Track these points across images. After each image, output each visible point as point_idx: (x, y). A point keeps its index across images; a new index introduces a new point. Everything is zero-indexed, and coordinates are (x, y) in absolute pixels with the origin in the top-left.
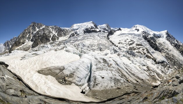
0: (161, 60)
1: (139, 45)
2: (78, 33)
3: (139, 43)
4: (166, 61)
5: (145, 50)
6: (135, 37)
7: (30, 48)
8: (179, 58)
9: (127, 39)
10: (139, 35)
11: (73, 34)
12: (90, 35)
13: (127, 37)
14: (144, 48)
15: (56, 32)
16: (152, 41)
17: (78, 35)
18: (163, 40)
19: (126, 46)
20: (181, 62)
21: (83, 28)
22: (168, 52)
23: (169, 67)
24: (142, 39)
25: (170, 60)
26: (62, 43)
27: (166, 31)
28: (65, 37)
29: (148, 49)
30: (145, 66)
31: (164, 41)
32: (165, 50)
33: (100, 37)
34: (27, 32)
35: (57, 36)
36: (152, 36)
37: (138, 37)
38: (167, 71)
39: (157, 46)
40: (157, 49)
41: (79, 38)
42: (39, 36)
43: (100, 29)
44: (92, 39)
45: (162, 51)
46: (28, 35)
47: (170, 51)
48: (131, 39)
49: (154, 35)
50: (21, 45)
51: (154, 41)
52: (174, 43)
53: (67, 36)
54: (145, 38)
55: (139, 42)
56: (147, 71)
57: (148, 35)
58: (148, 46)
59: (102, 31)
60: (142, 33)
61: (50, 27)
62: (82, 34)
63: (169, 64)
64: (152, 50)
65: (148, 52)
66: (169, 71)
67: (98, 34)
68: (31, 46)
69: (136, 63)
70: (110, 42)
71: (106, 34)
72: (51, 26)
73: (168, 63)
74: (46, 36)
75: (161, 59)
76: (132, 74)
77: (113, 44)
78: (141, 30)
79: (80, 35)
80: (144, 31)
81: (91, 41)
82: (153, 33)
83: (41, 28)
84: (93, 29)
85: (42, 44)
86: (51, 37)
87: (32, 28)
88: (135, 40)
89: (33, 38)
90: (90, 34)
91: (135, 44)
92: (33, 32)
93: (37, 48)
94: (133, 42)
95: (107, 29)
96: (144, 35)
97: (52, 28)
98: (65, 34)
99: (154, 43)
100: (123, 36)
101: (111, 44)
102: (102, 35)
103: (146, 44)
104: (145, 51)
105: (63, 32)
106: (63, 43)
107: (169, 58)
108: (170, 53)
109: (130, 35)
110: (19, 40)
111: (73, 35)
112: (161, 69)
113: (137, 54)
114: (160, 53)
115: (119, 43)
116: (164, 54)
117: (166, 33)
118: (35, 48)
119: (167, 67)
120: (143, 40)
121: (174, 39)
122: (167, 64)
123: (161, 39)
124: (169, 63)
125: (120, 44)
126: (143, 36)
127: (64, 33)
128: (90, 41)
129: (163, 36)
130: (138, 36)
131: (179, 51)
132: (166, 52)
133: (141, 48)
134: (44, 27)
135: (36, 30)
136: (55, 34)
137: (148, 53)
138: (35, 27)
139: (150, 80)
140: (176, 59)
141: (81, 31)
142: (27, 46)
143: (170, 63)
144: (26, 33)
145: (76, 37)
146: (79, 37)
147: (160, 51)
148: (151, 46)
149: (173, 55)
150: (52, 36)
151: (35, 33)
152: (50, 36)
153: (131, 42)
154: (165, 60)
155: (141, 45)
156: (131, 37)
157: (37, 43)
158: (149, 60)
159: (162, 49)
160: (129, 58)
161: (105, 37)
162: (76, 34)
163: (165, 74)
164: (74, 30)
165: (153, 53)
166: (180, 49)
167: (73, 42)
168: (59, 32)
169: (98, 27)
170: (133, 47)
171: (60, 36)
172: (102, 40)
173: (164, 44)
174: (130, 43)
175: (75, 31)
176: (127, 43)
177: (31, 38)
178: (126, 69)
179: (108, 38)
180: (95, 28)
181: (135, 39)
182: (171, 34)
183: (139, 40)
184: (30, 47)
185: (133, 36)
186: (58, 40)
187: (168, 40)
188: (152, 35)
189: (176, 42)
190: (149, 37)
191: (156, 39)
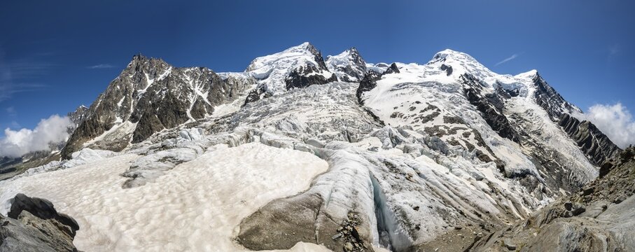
0: (520, 167)
1: (452, 120)
2: (270, 88)
3: (452, 114)
4: (536, 171)
5: (472, 136)
6: (441, 93)
7: (127, 144)
8: (576, 161)
9: (418, 102)
10: (452, 89)
11: (256, 92)
12: (304, 94)
13: (418, 97)
14: (469, 130)
15: (205, 88)
16: (493, 107)
17: (271, 95)
18: (524, 105)
19: (416, 124)
20: (580, 178)
21: (283, 72)
22: (540, 141)
23: (544, 191)
24: (463, 100)
25: (548, 169)
26: (223, 123)
27: (533, 72)
28: (231, 105)
29: (480, 131)
30: (481, 179)
31: (528, 108)
32: (533, 136)
33: (336, 97)
34: (118, 91)
35: (206, 100)
36: (491, 90)
37: (448, 95)
38: (537, 201)
39: (508, 124)
40: (506, 131)
41: (273, 106)
42: (154, 105)
43: (332, 71)
44: (313, 107)
45: (524, 139)
46: (122, 100)
47: (548, 138)
48: (428, 100)
49: (499, 85)
50: (101, 133)
51: (498, 109)
52: (559, 115)
53: (236, 101)
54: (472, 97)
55: (453, 111)
56: (490, 195)
57: (478, 86)
58: (480, 125)
59: (341, 78)
60: (461, 79)
61: (187, 73)
62: (282, 93)
63: (543, 180)
64: (492, 136)
65: (482, 143)
66: (542, 202)
67: (328, 88)
68: (131, 136)
69: (461, 171)
70: (366, 113)
71: (353, 89)
72: (188, 70)
73: (539, 177)
74: (176, 102)
75: (521, 163)
76: (462, 198)
77: (376, 118)
78: (459, 71)
79: (276, 96)
80: (468, 73)
81: (312, 113)
82: (494, 82)
83: (161, 77)
84: (314, 73)
85: (165, 129)
86: (191, 106)
87: (134, 78)
88: (440, 104)
89: (135, 111)
90: (305, 89)
91: (441, 116)
92: (135, 91)
93: (149, 142)
94: (435, 110)
95: (354, 68)
96: (467, 87)
97: (194, 76)
98: (230, 96)
99: (499, 113)
100: (406, 91)
101: (370, 119)
102: (341, 91)
103: (473, 116)
104: (472, 140)
105: (224, 88)
106: (225, 125)
107: (543, 163)
108: (548, 145)
109: (425, 89)
110: (95, 116)
111: (254, 96)
112: (522, 194)
113: (451, 147)
114: (517, 145)
115: (394, 116)
116: (528, 150)
117: (534, 80)
118: (143, 143)
119: (536, 191)
120: (466, 103)
121: (561, 99)
122: (538, 181)
123: (518, 100)
124: (542, 176)
125: (397, 119)
126: (466, 91)
127: (227, 92)
128: (307, 114)
129: (524, 92)
130: (450, 91)
131: (576, 139)
132: (535, 142)
133: (460, 128)
134: (168, 71)
135: (145, 85)
136: (200, 94)
137: (479, 144)
138: (142, 72)
139: (501, 216)
140: (565, 167)
141: (278, 82)
142: (119, 137)
143: (547, 178)
144: (117, 96)
145: (265, 103)
146: (272, 101)
147: (516, 140)
148: (489, 122)
149: (555, 152)
150: (192, 102)
151: (144, 95)
152: (188, 101)
153: (430, 112)
154: (532, 168)
155: (460, 121)
156: (429, 94)
157: (150, 126)
158: (486, 167)
159: (523, 133)
160: (436, 159)
161: (349, 96)
162: (264, 91)
163: (532, 209)
164: (258, 79)
165: (494, 144)
166: (579, 133)
167: (256, 118)
168: (212, 88)
169: (328, 63)
170: (436, 128)
171: (216, 102)
172: (341, 107)
173: (528, 118)
174: (425, 114)
175: (261, 82)
176: (418, 114)
177: (132, 110)
178: (445, 185)
179: (359, 99)
180: (317, 67)
181: (441, 101)
182: (550, 84)
183: (452, 105)
184: (129, 139)
185: (435, 91)
186: (211, 114)
187: (539, 103)
188: (493, 89)
189: (566, 111)
190: (483, 93)
191: (504, 100)
